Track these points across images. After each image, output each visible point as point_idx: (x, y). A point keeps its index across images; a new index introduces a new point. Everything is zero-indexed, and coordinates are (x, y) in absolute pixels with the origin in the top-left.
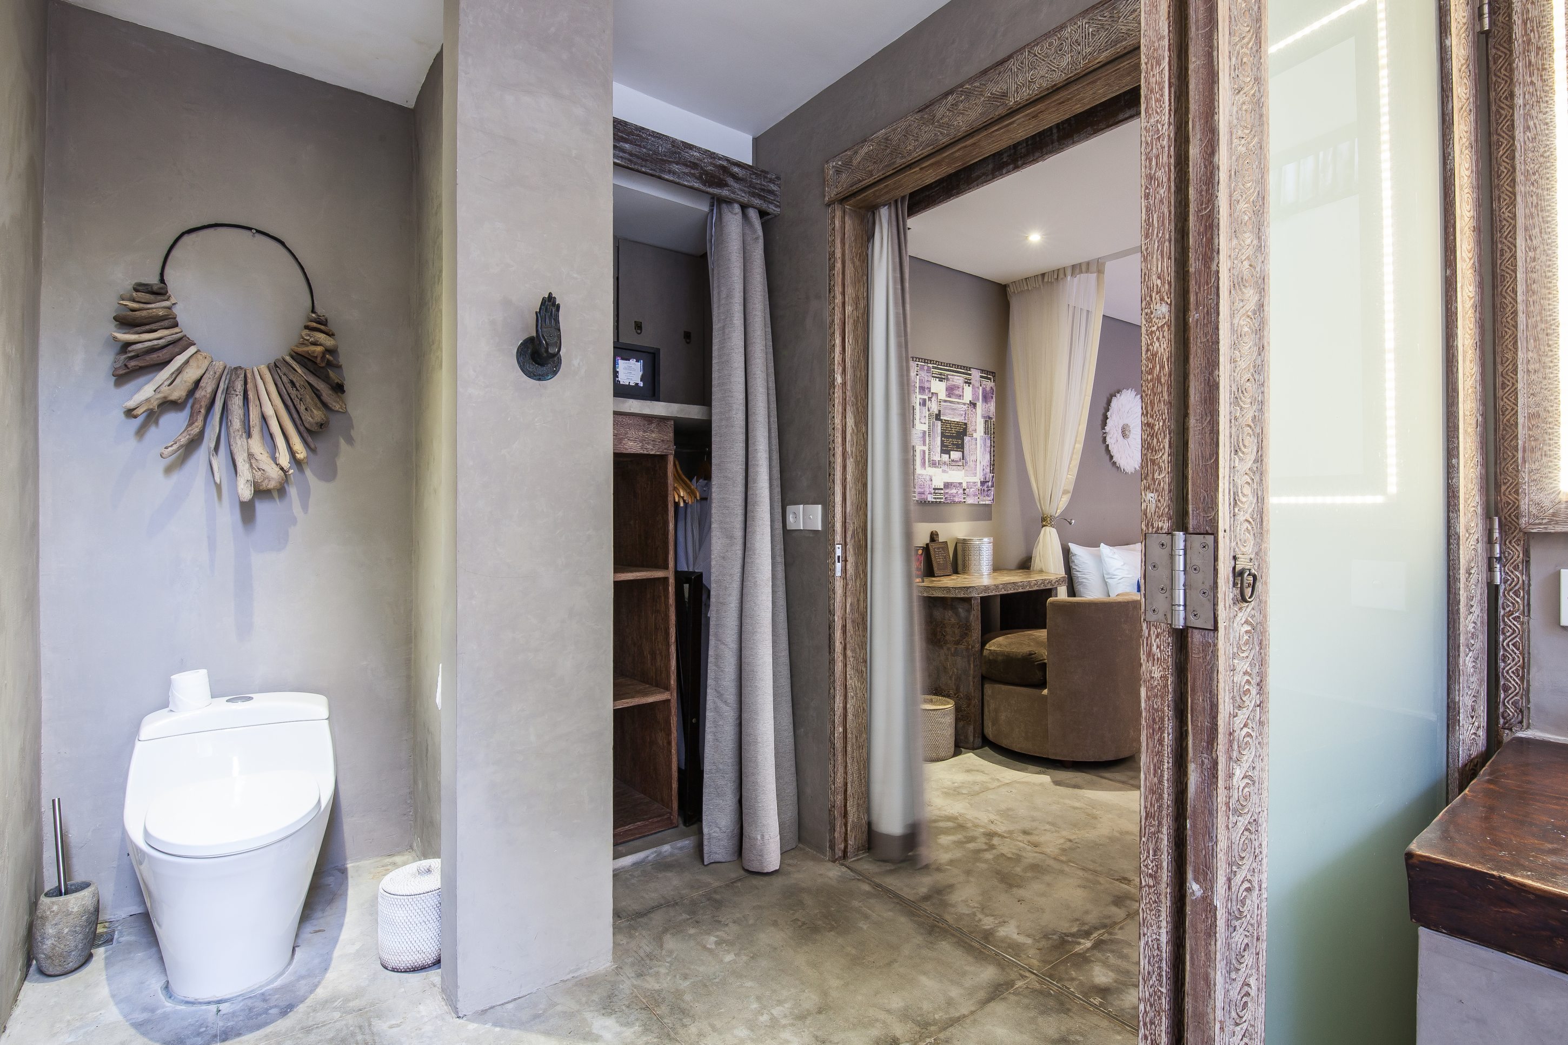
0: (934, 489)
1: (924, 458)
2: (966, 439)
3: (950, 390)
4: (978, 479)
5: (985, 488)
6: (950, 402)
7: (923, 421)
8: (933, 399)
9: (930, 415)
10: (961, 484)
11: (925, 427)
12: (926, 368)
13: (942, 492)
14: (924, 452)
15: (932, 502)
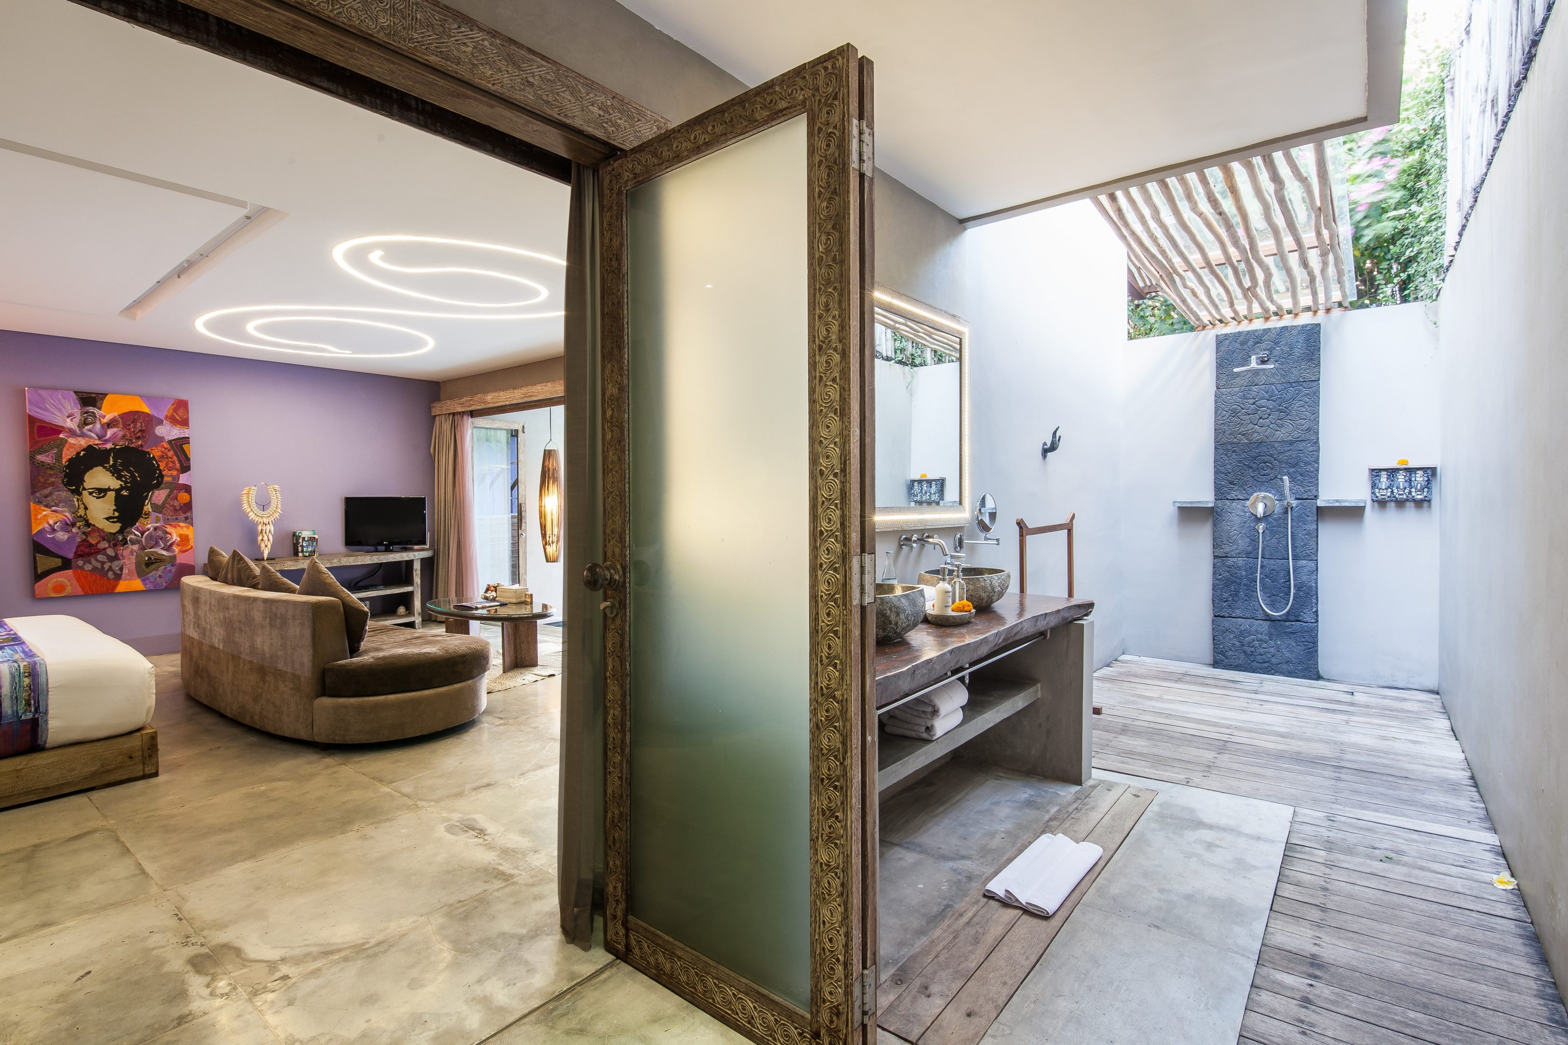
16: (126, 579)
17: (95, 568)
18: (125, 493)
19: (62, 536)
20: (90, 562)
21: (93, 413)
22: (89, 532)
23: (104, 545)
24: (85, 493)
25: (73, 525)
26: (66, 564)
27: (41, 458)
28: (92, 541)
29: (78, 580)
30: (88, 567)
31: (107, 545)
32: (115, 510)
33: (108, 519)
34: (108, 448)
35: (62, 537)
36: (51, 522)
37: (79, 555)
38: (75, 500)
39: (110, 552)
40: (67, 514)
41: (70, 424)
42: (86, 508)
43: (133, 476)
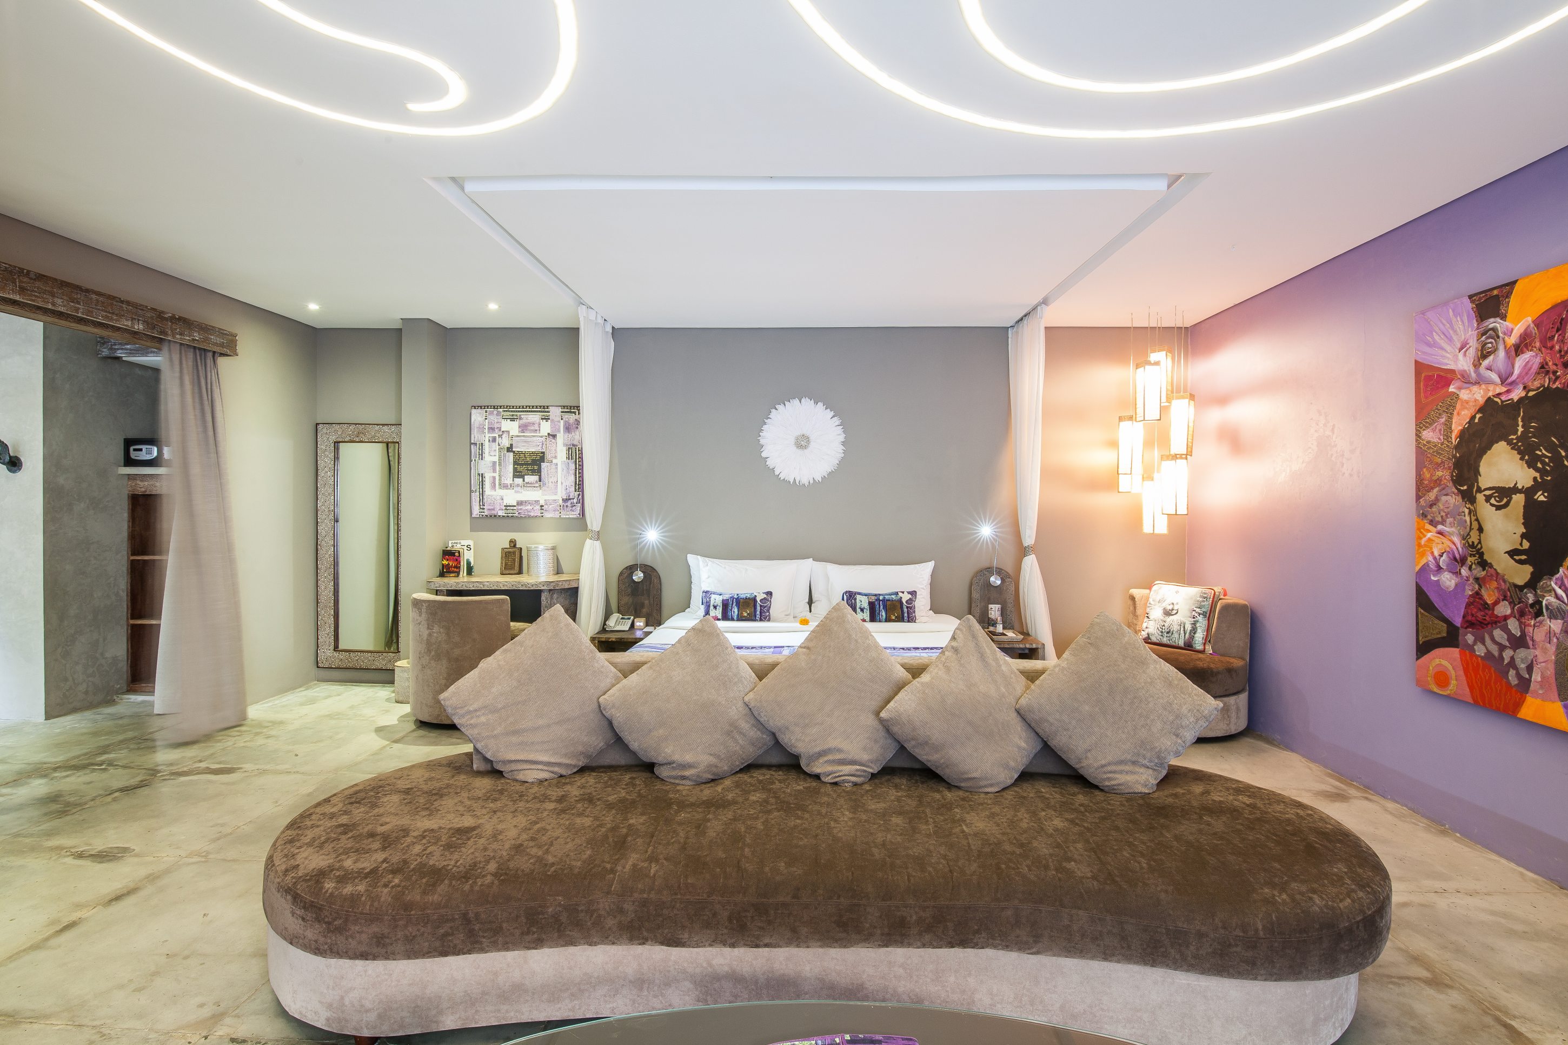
0: (505, 506)
1: (494, 483)
2: (544, 465)
3: (523, 428)
4: (560, 495)
5: (569, 504)
6: (524, 436)
7: (492, 453)
8: (504, 436)
9: (500, 449)
10: (537, 502)
11: (496, 459)
12: (495, 412)
13: (515, 508)
14: (494, 478)
15: (503, 516)
16: (1536, 696)
17: (1489, 654)
18: (1541, 497)
19: (1448, 580)
20: (1483, 643)
21: (1494, 329)
22: (1484, 578)
23: (1503, 609)
24: (1480, 497)
25: (1463, 561)
26: (1451, 639)
27: (1428, 435)
28: (1489, 596)
29: (1466, 671)
30: (1480, 650)
31: (1509, 612)
32: (1523, 536)
33: (1512, 553)
34: (1516, 399)
35: (1448, 583)
36: (1436, 554)
37: (1471, 623)
38: (1467, 511)
39: (1513, 625)
40: (1456, 540)
41: (1463, 363)
42: (1481, 530)
43: (1557, 459)
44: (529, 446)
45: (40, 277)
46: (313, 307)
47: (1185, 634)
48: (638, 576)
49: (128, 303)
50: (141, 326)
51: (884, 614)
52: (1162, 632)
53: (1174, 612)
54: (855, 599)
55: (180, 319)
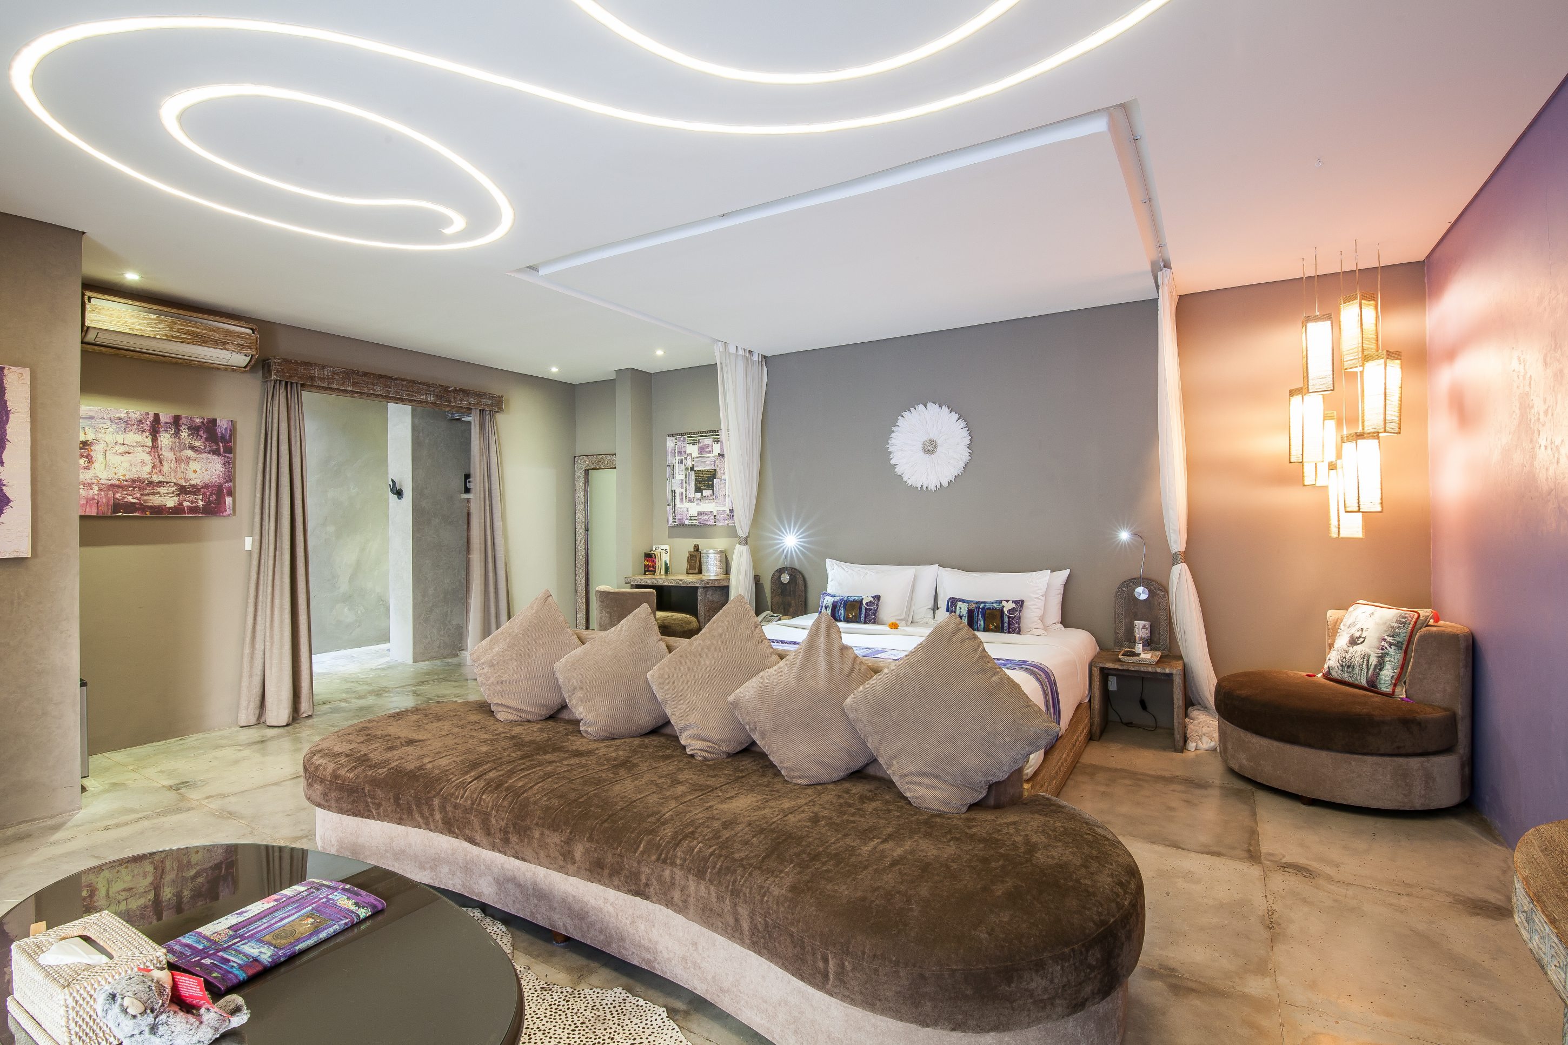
0: (690, 516)
1: (682, 497)
2: (716, 481)
3: (701, 450)
4: (728, 507)
6: (703, 457)
7: (681, 473)
8: (688, 458)
9: (686, 469)
10: (711, 512)
11: (683, 477)
12: (682, 439)
13: (696, 518)
14: (682, 493)
15: (689, 525)
44: (705, 466)
45: (366, 374)
46: (554, 370)
47: (1368, 669)
48: (785, 578)
49: (423, 384)
50: (432, 398)
51: (982, 622)
52: (1342, 666)
53: (1361, 640)
54: (956, 606)
55: (460, 390)
